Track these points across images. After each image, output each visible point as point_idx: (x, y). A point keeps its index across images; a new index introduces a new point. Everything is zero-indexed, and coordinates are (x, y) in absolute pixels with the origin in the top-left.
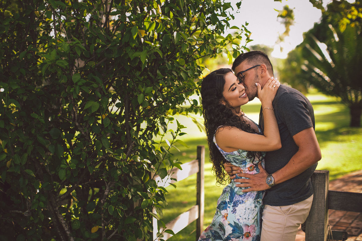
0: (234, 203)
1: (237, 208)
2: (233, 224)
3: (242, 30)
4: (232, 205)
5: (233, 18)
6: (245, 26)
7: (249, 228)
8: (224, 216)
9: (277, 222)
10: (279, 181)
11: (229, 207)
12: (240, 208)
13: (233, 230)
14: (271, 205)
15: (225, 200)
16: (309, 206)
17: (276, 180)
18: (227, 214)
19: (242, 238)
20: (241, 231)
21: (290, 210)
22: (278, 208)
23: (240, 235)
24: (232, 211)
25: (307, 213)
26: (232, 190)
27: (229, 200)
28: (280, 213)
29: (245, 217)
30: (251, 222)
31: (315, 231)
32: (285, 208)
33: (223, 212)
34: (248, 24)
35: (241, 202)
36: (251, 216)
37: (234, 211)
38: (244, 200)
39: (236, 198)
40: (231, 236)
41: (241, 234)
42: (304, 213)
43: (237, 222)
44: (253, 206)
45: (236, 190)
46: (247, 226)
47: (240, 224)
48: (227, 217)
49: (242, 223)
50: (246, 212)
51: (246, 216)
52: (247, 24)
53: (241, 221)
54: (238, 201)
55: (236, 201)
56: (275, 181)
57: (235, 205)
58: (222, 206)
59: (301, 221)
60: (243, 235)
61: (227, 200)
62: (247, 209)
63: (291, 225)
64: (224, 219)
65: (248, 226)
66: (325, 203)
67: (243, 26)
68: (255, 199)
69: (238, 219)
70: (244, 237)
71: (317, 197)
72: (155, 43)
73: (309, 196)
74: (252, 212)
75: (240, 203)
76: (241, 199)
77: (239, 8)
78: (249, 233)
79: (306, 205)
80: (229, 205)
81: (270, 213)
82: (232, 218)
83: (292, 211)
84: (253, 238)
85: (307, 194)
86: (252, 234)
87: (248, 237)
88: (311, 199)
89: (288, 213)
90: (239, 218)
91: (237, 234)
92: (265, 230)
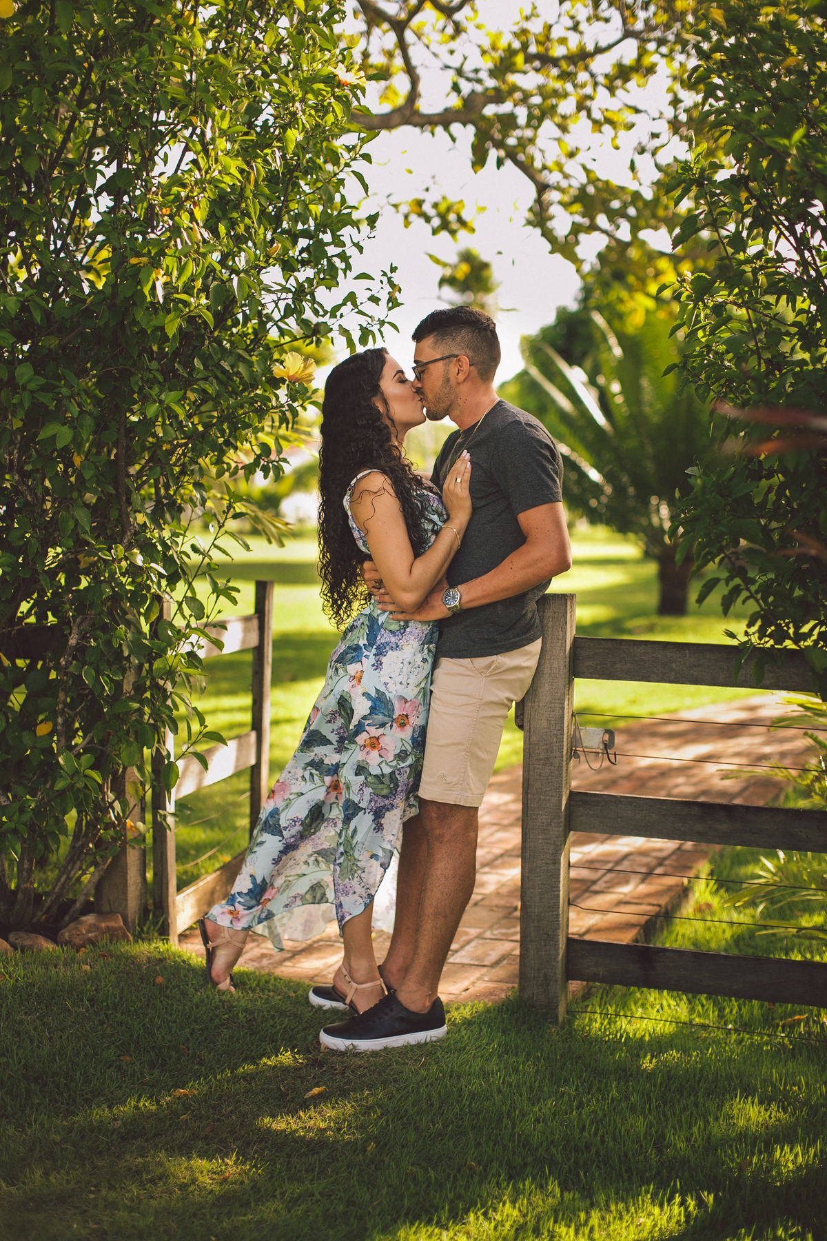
0: (378, 648)
1: (384, 659)
2: (373, 694)
3: (382, 282)
4: (374, 651)
5: (361, 249)
6: (389, 275)
7: (408, 704)
8: (354, 678)
9: (464, 693)
10: (471, 601)
11: (367, 657)
12: (390, 659)
13: (372, 708)
14: (452, 657)
15: (356, 642)
16: (533, 663)
17: (465, 598)
18: (362, 671)
19: (391, 726)
20: (389, 710)
21: (493, 667)
22: (467, 661)
23: (387, 719)
24: (373, 665)
25: (528, 676)
26: (372, 620)
27: (366, 642)
28: (469, 673)
29: (400, 679)
30: (411, 693)
31: (544, 724)
32: (482, 662)
33: (353, 668)
34: (396, 268)
35: (394, 646)
36: (414, 680)
37: (378, 666)
38: (400, 643)
39: (383, 637)
40: (367, 722)
41: (389, 716)
42: (521, 675)
43: (382, 689)
44: (419, 657)
45: (382, 619)
46: (404, 700)
47: (388, 695)
48: (361, 677)
49: (393, 692)
50: (404, 670)
51: (403, 678)
52: (393, 269)
53: (391, 687)
54: (388, 643)
55: (383, 644)
56: (463, 601)
57: (380, 652)
58: (349, 656)
59: (515, 694)
60: (393, 721)
61: (363, 642)
62: (406, 663)
63: (494, 699)
64: (355, 682)
65: (406, 701)
66: (567, 660)
67: (385, 274)
68: (423, 644)
69: (386, 684)
70: (395, 725)
71: (548, 648)
72: (198, 297)
73: (531, 640)
74: (416, 671)
75: (392, 648)
76: (393, 639)
77: (373, 227)
78: (407, 716)
79: (526, 658)
80: (366, 653)
81: (448, 674)
82: (372, 681)
83: (497, 668)
84: (414, 729)
85: (528, 635)
86: (411, 720)
87: (402, 725)
88: (536, 646)
89: (488, 674)
90: (388, 680)
91: (380, 718)
92: (436, 712)
